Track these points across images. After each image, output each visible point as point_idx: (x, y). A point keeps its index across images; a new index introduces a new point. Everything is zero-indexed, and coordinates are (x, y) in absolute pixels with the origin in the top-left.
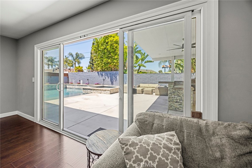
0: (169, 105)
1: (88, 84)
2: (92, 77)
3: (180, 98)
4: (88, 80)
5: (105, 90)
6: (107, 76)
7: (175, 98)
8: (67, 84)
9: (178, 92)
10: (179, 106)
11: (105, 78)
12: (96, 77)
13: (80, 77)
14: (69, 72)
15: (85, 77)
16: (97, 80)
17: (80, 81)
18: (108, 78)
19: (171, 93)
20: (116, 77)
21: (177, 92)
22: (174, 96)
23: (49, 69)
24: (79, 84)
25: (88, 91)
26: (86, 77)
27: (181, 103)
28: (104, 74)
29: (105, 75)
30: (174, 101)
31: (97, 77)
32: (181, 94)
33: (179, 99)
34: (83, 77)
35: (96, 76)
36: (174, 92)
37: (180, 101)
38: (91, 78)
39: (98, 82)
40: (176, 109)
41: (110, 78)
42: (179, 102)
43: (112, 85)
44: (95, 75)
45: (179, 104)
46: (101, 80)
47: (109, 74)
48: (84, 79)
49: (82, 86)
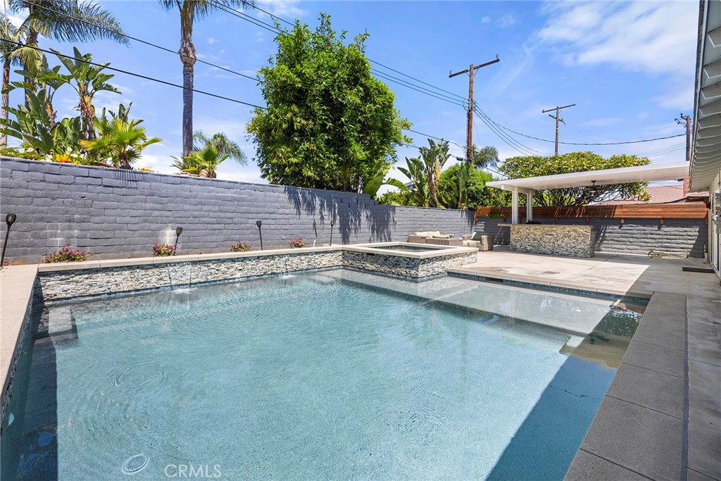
2: (253, 209)
4: (259, 224)
12: (281, 211)
13: (148, 205)
15: (205, 208)
18: (331, 219)
20: (359, 214)
28: (317, 202)
29: (322, 206)
31: (287, 211)
34: (187, 207)
35: (278, 205)
38: (250, 216)
41: (338, 219)
47: (337, 205)
48: (197, 220)
49: (236, 265)
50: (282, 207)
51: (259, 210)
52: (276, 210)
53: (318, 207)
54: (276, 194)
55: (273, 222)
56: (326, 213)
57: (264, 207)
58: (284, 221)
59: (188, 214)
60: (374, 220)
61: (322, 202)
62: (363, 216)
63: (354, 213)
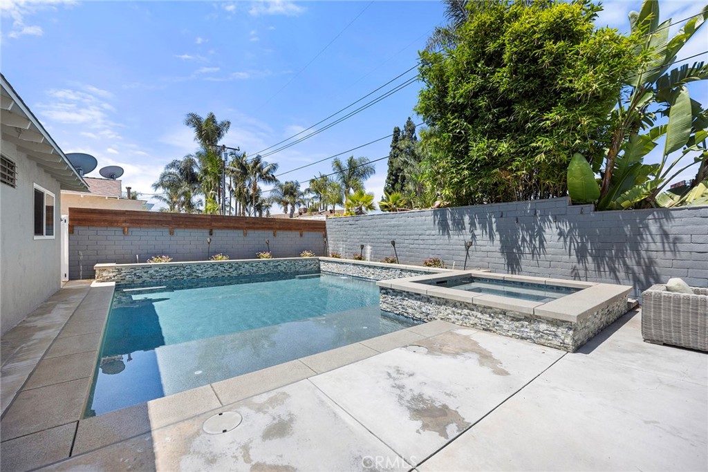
1: (392, 262)
2: (408, 232)
4: (393, 243)
6: (484, 227)
8: (320, 258)
11: (474, 236)
12: (428, 232)
13: (362, 233)
14: (327, 216)
15: (382, 233)
16: (433, 247)
17: (362, 247)
18: (487, 237)
20: (541, 230)
24: (360, 259)
26: (387, 233)
28: (467, 219)
29: (472, 224)
31: (433, 232)
35: (425, 227)
38: (406, 237)
39: (438, 252)
41: (497, 237)
43: (513, 272)
44: (424, 225)
46: (450, 247)
47: (494, 220)
48: (379, 241)
49: (371, 270)
50: (429, 229)
51: (412, 232)
52: (423, 232)
53: (467, 226)
54: (424, 218)
55: (421, 242)
56: (478, 232)
57: (414, 230)
58: (431, 242)
59: (374, 237)
60: (581, 236)
61: (472, 219)
62: (551, 232)
63: (529, 228)
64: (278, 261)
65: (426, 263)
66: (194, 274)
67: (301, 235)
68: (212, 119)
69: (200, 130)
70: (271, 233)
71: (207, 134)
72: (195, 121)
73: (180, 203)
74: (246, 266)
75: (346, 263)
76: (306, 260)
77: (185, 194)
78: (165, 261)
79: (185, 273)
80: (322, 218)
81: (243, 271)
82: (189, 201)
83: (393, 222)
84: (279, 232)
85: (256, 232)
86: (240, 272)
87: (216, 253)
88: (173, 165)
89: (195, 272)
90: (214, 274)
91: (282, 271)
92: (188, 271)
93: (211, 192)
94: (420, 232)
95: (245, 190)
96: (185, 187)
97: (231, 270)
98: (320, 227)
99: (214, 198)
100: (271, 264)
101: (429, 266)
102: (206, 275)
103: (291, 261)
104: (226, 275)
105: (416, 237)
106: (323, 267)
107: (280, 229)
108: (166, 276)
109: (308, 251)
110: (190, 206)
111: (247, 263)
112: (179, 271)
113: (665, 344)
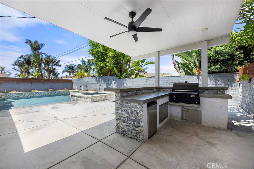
0: (117, 124)
2: (90, 83)
3: (128, 115)
4: (86, 86)
5: (88, 98)
6: (104, 82)
7: (122, 114)
8: (70, 90)
9: (126, 106)
10: (127, 129)
11: (102, 84)
12: (94, 83)
13: (81, 83)
14: (73, 78)
16: (95, 86)
17: (80, 87)
18: (104, 84)
19: (118, 106)
20: (112, 82)
21: (124, 105)
22: (121, 111)
23: (70, 76)
24: (80, 90)
25: (74, 98)
26: (86, 83)
27: (129, 123)
28: (101, 79)
29: (102, 81)
30: (121, 120)
31: (95, 83)
32: (129, 109)
33: (127, 117)
36: (121, 105)
37: (129, 120)
38: (90, 84)
39: (96, 88)
40: (124, 132)
41: (106, 84)
42: (127, 123)
45: (127, 125)
46: (98, 87)
47: (105, 80)
51: (91, 83)
54: (93, 79)
56: (103, 83)
60: (117, 84)
61: (102, 80)
62: (113, 83)
63: (110, 82)
64: (55, 91)
65: (92, 90)
66: (26, 96)
67: (64, 84)
68: (36, 42)
69: (31, 45)
70: (53, 83)
71: (35, 47)
72: (29, 42)
73: (25, 72)
74: (44, 93)
75: (76, 91)
76: (65, 91)
77: (26, 68)
78: (15, 92)
79: (22, 95)
80: (71, 79)
81: (43, 94)
82: (29, 71)
83: (87, 80)
84: (56, 83)
85: (48, 83)
86: (42, 95)
87: (33, 89)
88: (21, 57)
89: (26, 95)
90: (33, 95)
91: (56, 94)
92: (24, 95)
93: (37, 68)
94: (93, 83)
95: (49, 68)
96: (26, 66)
97: (39, 94)
98: (71, 81)
99: (38, 71)
100: (53, 92)
101: (93, 91)
102: (30, 96)
103: (60, 91)
104: (37, 96)
105: (92, 84)
106: (70, 93)
107: (56, 82)
108: (16, 96)
109: (66, 88)
110: (29, 73)
111: (44, 92)
112: (20, 95)
113: (109, 101)
